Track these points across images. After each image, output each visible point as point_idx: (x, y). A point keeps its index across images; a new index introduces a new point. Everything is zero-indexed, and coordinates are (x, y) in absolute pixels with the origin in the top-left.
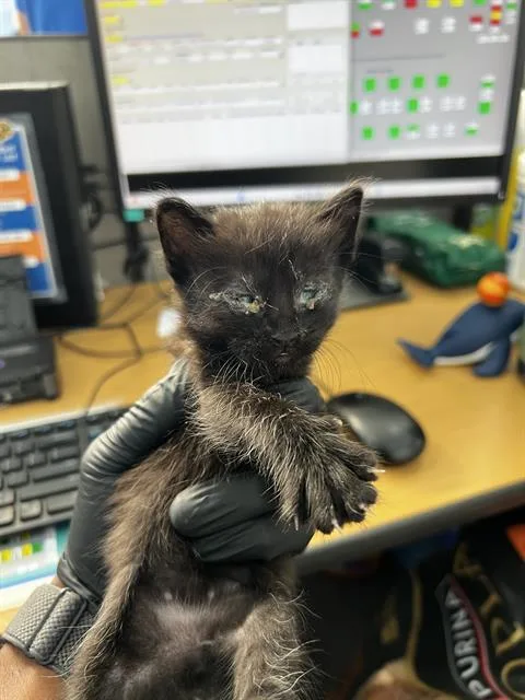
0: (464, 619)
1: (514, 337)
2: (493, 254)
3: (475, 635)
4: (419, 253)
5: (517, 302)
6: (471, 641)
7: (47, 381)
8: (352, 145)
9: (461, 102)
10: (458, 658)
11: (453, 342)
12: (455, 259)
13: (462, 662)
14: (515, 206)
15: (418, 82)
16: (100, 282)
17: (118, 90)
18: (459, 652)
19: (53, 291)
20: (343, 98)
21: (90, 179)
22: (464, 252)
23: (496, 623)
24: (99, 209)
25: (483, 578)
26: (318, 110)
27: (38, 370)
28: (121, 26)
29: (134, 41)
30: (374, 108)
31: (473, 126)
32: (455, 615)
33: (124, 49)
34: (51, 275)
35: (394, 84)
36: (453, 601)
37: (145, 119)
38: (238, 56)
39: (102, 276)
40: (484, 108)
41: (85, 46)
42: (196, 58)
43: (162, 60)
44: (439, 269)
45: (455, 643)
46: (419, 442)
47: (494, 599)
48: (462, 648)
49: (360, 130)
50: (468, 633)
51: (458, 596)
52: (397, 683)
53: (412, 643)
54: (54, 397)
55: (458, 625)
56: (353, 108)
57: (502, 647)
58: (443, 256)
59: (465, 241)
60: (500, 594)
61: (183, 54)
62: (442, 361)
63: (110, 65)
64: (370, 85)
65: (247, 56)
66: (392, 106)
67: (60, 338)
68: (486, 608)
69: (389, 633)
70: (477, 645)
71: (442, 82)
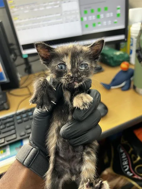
0: (125, 155)
1: (132, 79)
2: (126, 56)
3: (128, 159)
4: (106, 58)
5: (132, 69)
6: (127, 161)
7: (5, 105)
8: (83, 30)
9: (112, 14)
10: (123, 166)
11: (115, 82)
12: (115, 59)
13: (125, 167)
14: (131, 42)
15: (99, 10)
16: (19, 75)
17: (16, 22)
18: (124, 164)
19: (6, 80)
20: (78, 16)
21: (12, 47)
22: (118, 56)
23: (133, 156)
24: (16, 55)
25: (128, 144)
26: (72, 21)
27: (3, 102)
28: (14, 3)
29: (18, 7)
30: (88, 19)
31: (116, 21)
32: (122, 154)
33: (15, 10)
34: (4, 75)
35: (92, 11)
36: (122, 151)
37: (24, 29)
38: (48, 8)
39: (19, 74)
40: (118, 15)
41: (5, 10)
42: (36, 10)
43: (26, 11)
44: (111, 62)
45: (123, 161)
46: (106, 111)
47: (131, 149)
48: (124, 163)
49: (84, 25)
50: (126, 159)
51: (123, 149)
52: (109, 174)
53: (112, 163)
54: (8, 109)
55: (123, 157)
56: (82, 19)
57: (135, 162)
58: (112, 58)
59: (118, 53)
60: (133, 148)
61: (32, 9)
62: (113, 87)
63: (12, 15)
64: (85, 12)
65: (50, 7)
66: (92, 17)
67: (9, 92)
68: (130, 152)
69: (106, 161)
70: (128, 162)
71: (106, 9)
